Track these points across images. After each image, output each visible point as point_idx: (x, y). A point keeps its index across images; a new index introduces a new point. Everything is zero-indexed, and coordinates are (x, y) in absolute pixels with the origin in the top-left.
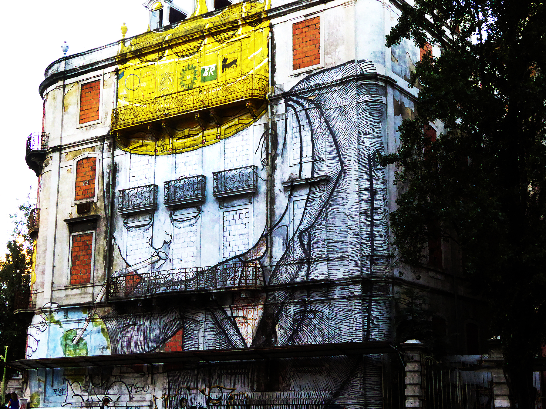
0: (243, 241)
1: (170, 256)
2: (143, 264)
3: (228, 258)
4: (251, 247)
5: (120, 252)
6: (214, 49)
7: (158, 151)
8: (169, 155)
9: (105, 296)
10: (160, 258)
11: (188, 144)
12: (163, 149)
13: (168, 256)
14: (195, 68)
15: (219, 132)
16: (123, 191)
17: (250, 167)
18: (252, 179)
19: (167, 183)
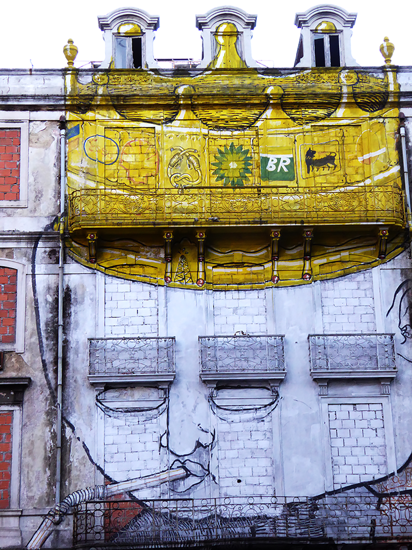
0: (375, 458)
1: (213, 471)
2: (148, 481)
3: (343, 486)
4: (393, 468)
5: (88, 455)
6: (286, 130)
7: (173, 280)
8: (198, 290)
9: (51, 537)
10: (189, 473)
11: (241, 278)
12: (184, 279)
13: (208, 470)
14: (247, 152)
15: (307, 267)
16: (100, 341)
17: (387, 336)
18: (391, 357)
19: (207, 338)
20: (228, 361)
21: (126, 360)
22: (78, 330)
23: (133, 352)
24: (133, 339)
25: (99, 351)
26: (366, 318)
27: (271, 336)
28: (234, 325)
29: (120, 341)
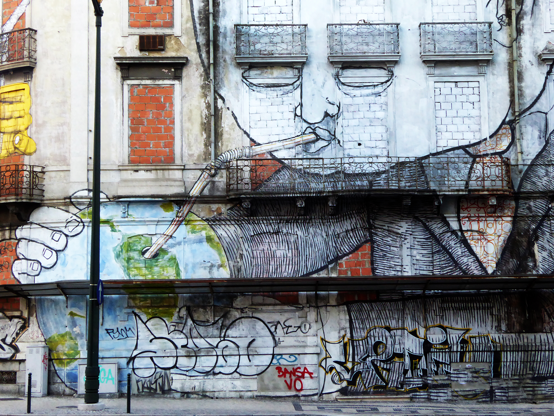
0: (471, 126)
1: (338, 136)
2: (285, 143)
4: (486, 134)
5: (237, 122)
9: (209, 186)
10: (318, 138)
16: (245, 27)
17: (487, 24)
18: (488, 42)
19: (334, 26)
20: (352, 45)
21: (266, 44)
22: (225, 18)
23: (273, 37)
24: (272, 25)
25: (244, 36)
26: (469, 9)
27: (388, 24)
28: (357, 14)
29: (261, 27)
